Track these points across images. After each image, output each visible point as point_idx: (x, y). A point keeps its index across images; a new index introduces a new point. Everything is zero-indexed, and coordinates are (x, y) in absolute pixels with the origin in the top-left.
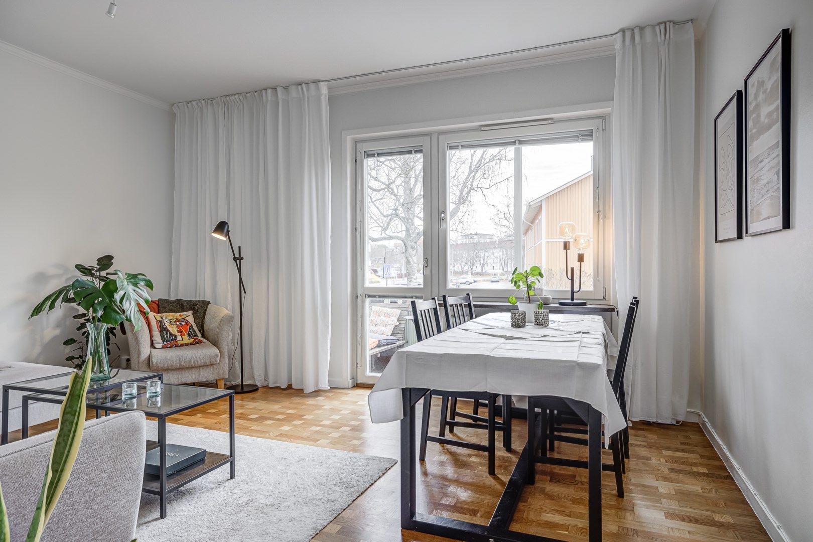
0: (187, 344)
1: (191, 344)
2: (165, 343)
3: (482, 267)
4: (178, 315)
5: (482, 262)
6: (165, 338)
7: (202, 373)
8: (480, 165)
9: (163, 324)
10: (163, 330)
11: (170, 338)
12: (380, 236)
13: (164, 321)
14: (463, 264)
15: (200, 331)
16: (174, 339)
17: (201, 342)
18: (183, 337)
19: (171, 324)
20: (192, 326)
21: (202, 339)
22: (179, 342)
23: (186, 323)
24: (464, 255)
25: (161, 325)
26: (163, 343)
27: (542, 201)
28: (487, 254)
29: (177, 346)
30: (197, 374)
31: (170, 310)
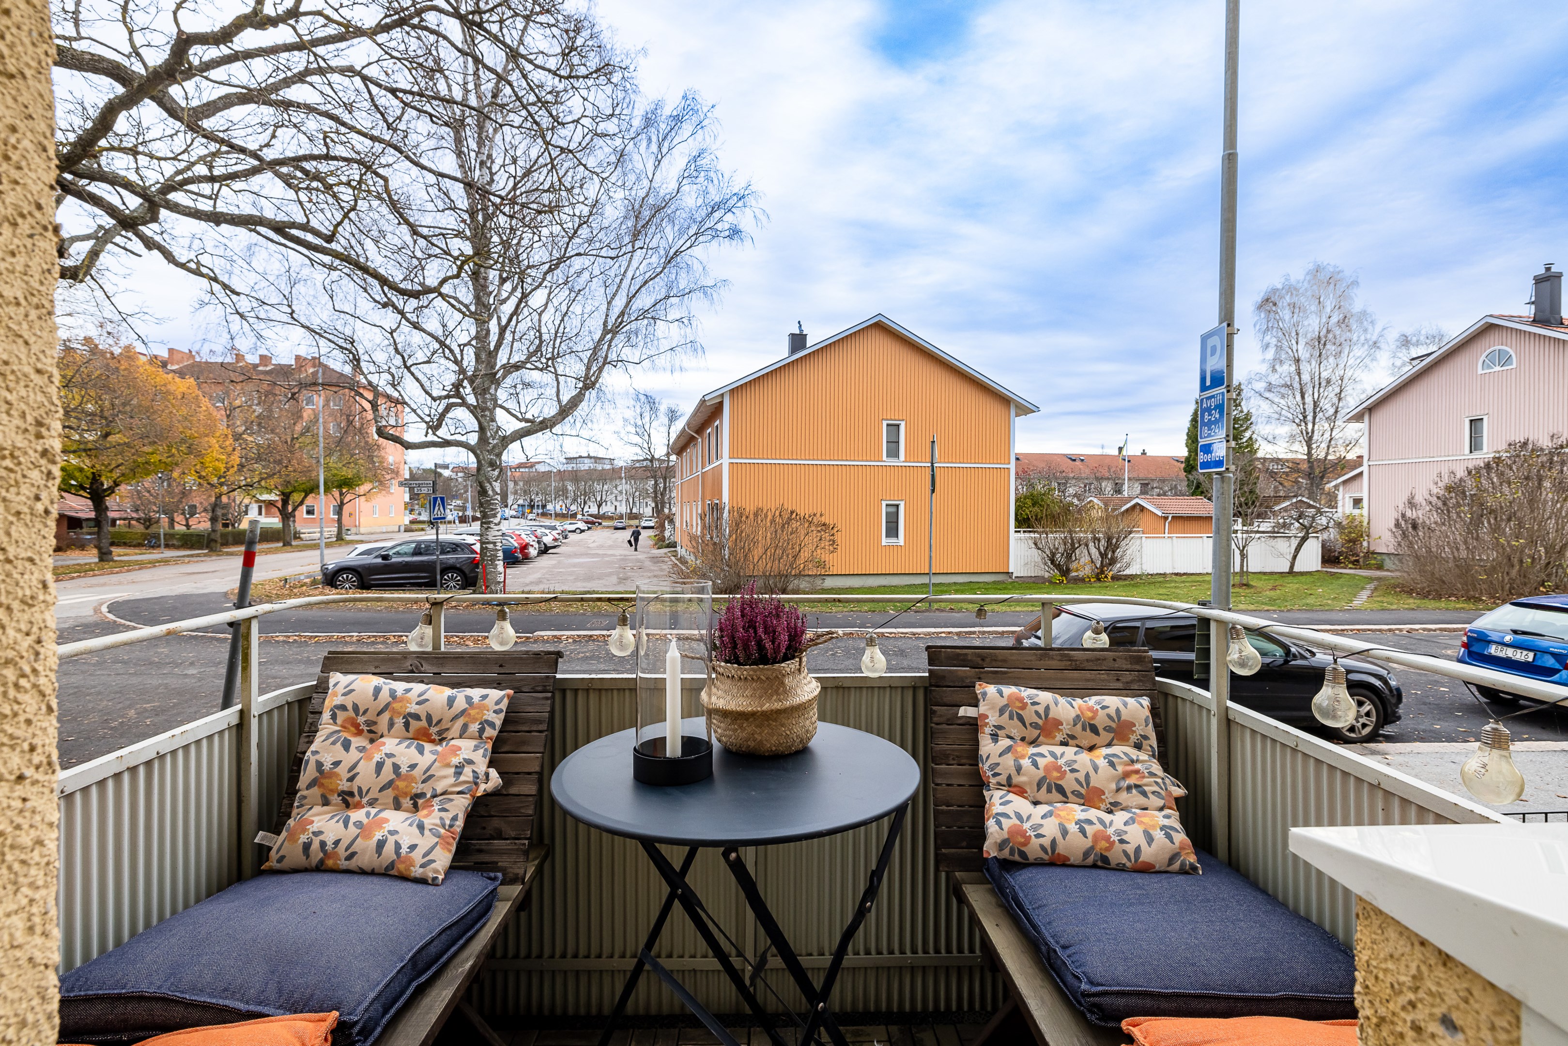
3: (599, 506)
5: (599, 499)
8: (621, 323)
12: (424, 439)
14: (568, 502)
24: (570, 488)
27: (722, 395)
28: (606, 487)
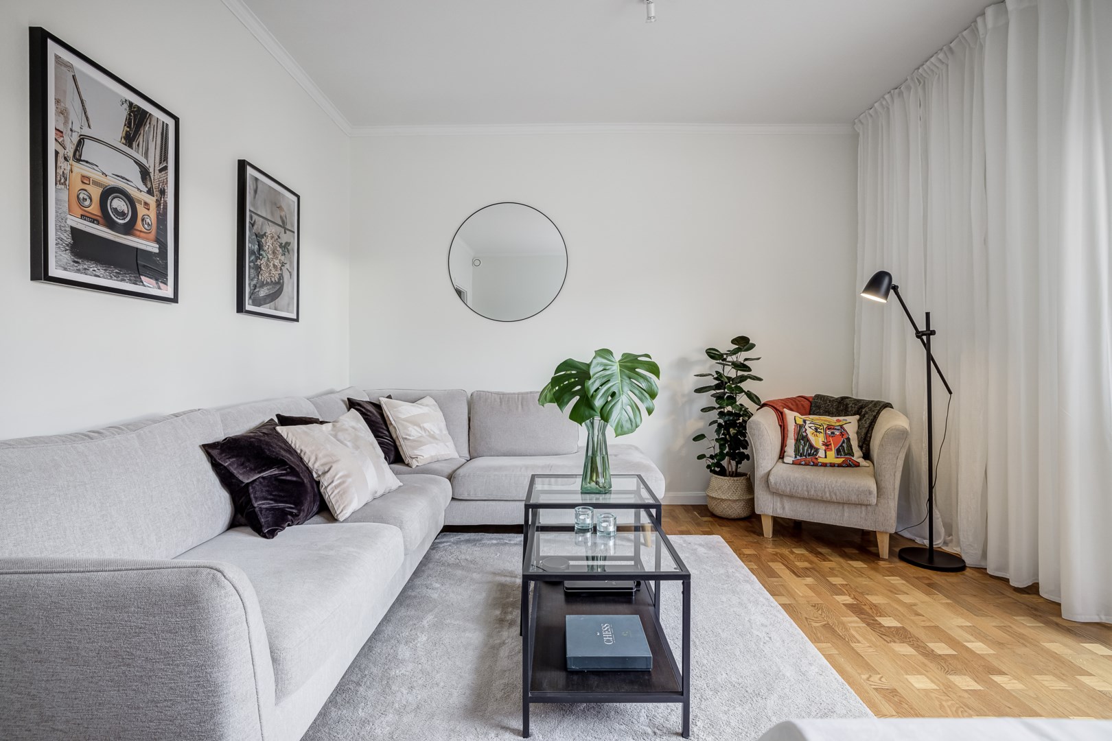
0: (832, 465)
1: (840, 466)
2: (798, 457)
4: (833, 420)
6: (799, 451)
7: (846, 514)
9: (804, 430)
10: (801, 438)
11: (807, 450)
13: (807, 427)
15: (861, 447)
16: (813, 454)
17: (857, 465)
18: (828, 453)
19: (816, 432)
20: (848, 439)
21: (861, 461)
22: (820, 460)
23: (841, 433)
25: (799, 431)
26: (796, 457)
29: (815, 465)
30: (839, 514)
31: (826, 412)
